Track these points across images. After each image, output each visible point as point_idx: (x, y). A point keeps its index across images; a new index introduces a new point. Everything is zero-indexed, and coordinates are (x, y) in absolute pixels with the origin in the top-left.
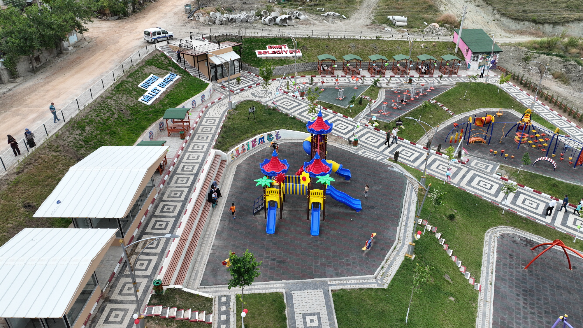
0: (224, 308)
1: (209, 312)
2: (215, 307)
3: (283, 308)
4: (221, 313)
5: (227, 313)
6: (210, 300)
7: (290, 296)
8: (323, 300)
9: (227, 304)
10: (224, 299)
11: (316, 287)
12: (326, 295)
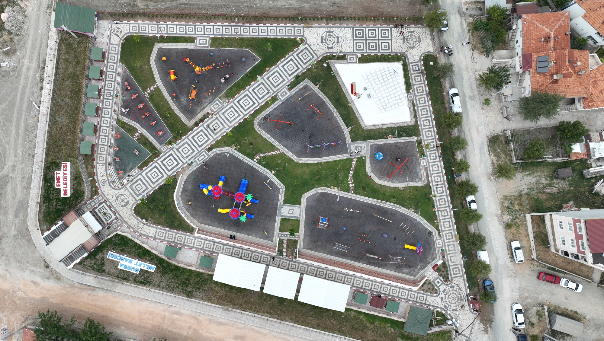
0: (283, 235)
1: (283, 239)
2: (282, 238)
3: (285, 219)
4: (284, 236)
5: (284, 234)
6: (280, 239)
7: (282, 216)
8: (285, 207)
9: (281, 234)
10: (280, 235)
11: (280, 208)
12: (284, 205)
